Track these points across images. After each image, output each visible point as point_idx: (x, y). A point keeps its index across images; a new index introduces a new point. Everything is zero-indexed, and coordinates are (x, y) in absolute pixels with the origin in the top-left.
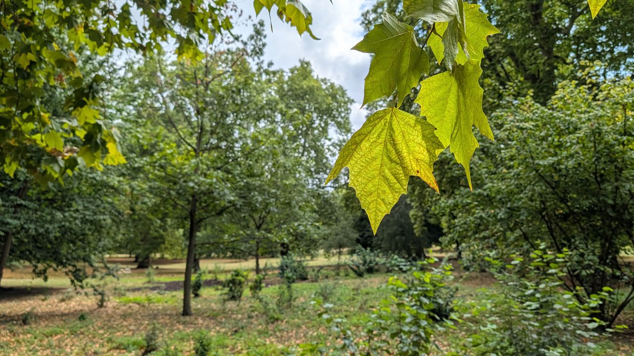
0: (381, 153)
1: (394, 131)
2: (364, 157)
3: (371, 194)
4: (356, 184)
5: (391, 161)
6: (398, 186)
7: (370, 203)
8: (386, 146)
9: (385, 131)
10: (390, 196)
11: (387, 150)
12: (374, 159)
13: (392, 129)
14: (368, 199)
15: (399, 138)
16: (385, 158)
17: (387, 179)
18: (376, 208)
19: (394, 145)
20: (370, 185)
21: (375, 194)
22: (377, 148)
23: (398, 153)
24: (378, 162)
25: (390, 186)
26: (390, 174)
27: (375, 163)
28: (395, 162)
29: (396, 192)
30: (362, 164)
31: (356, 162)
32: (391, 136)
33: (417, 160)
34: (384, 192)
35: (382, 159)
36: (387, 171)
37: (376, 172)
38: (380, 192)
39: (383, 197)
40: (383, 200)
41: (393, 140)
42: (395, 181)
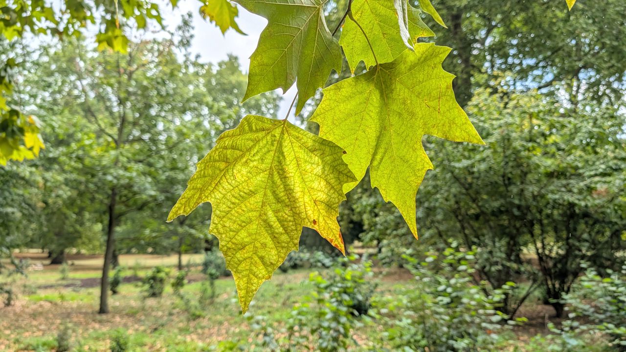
0: (263, 185)
1: (284, 156)
2: (236, 190)
3: (243, 248)
4: (222, 230)
5: (278, 200)
6: (284, 238)
7: (240, 262)
8: (271, 175)
9: (272, 153)
10: (274, 252)
11: (273, 182)
12: (252, 193)
13: (282, 153)
14: (238, 255)
15: (291, 169)
16: (269, 193)
17: (271, 226)
18: (251, 270)
19: (284, 177)
20: (243, 234)
21: (249, 248)
22: (259, 178)
23: (289, 191)
24: (259, 198)
25: (274, 237)
26: (274, 219)
27: (252, 200)
28: (283, 201)
29: (283, 247)
30: (234, 200)
31: (224, 196)
32: (280, 162)
33: (315, 202)
34: (264, 245)
35: (265, 195)
36: (270, 214)
37: (255, 214)
38: (258, 245)
39: (262, 253)
40: (262, 258)
41: (283, 170)
42: (281, 230)
